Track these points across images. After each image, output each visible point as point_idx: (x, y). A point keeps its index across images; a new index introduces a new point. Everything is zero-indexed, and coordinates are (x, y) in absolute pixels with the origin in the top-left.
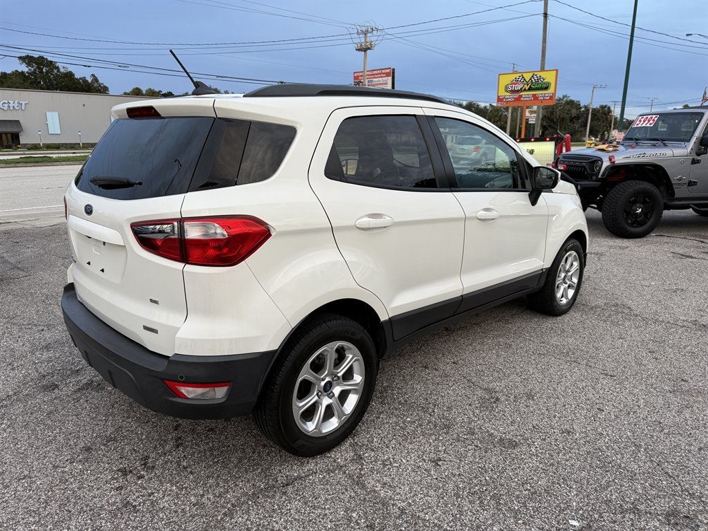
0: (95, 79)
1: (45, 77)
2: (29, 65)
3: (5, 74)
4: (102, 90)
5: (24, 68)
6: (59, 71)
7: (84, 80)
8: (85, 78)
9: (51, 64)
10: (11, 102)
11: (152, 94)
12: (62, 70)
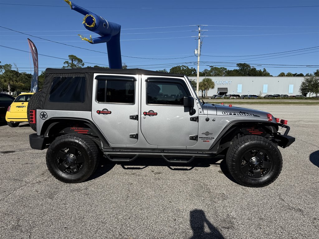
0: (265, 70)
1: (245, 71)
2: (240, 67)
4: (267, 75)
5: (238, 68)
6: (250, 68)
8: (260, 70)
9: (248, 66)
10: (226, 81)
11: (289, 75)
12: (252, 68)
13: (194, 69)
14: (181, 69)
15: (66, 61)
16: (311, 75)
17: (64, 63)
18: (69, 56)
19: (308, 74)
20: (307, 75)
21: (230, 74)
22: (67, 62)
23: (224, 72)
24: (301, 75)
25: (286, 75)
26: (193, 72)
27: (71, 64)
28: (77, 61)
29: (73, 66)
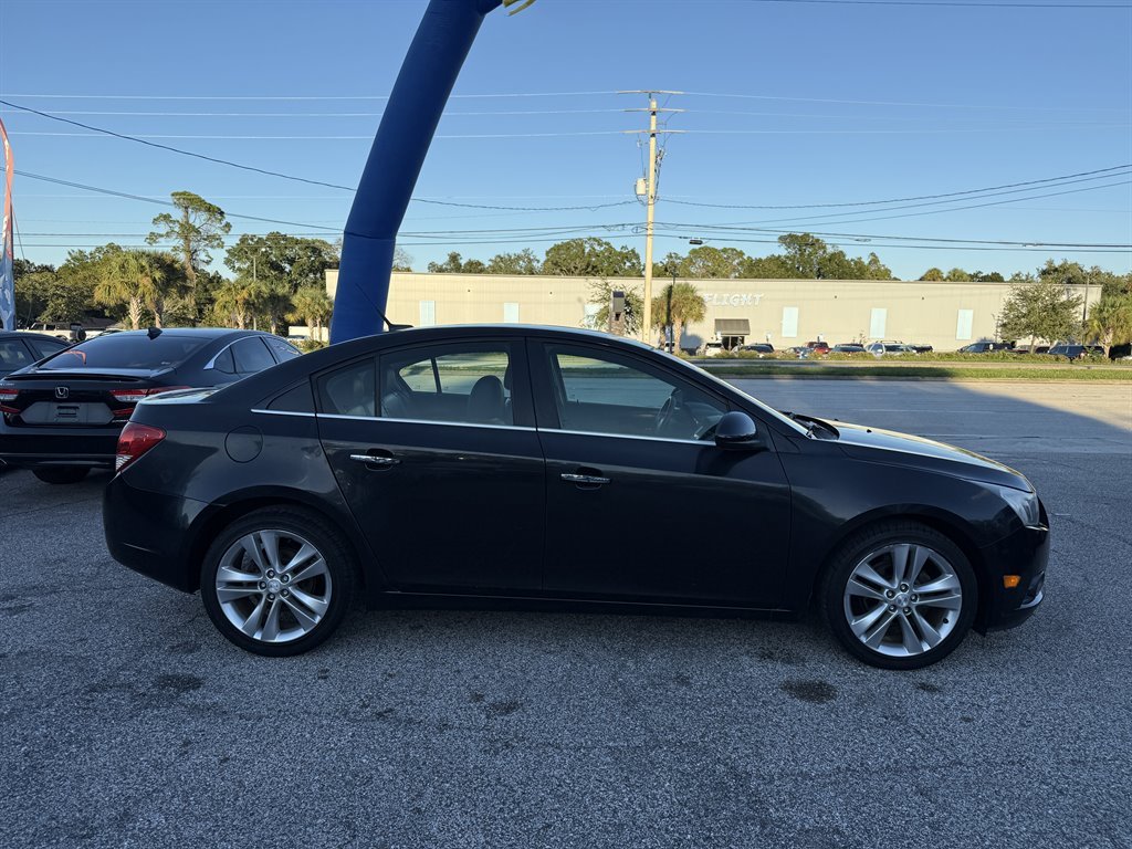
0: (875, 260)
1: (806, 262)
2: (789, 246)
3: (760, 260)
4: (882, 275)
5: (782, 251)
6: (825, 252)
7: (859, 263)
8: (859, 259)
9: (816, 244)
10: (744, 296)
11: (957, 277)
12: (830, 250)
13: (633, 251)
14: (587, 251)
15: (161, 215)
16: (1028, 280)
17: (155, 221)
18: (173, 195)
19: (1017, 275)
20: (1016, 279)
21: (757, 270)
22: (166, 218)
23: (735, 263)
24: (995, 278)
25: (945, 276)
26: (628, 264)
27: (182, 225)
28: (204, 216)
29: (188, 231)
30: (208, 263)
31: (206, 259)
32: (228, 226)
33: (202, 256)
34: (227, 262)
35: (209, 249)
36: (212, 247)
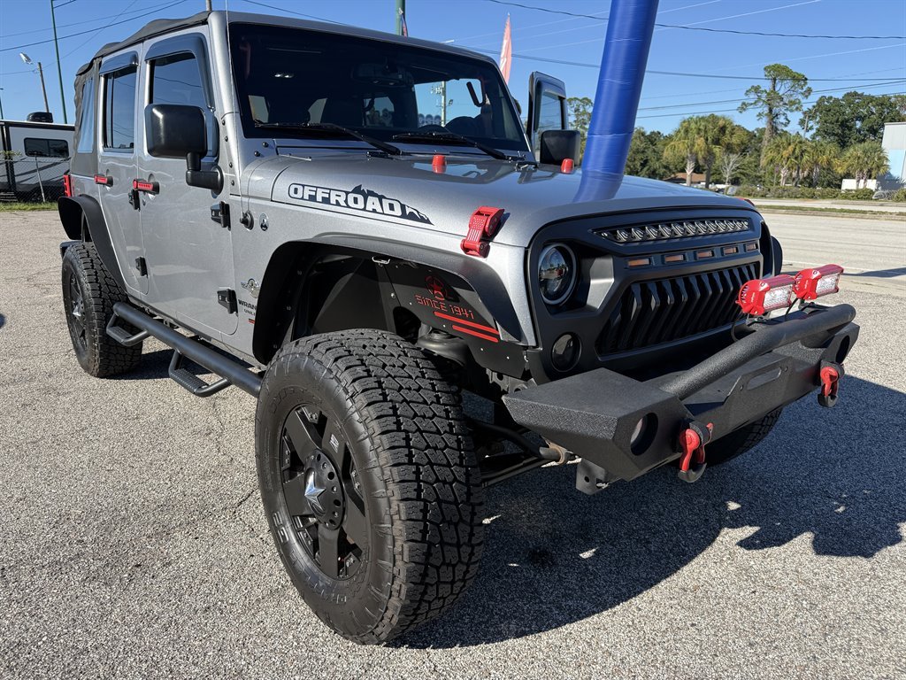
15: (753, 88)
17: (747, 92)
18: (765, 69)
22: (756, 89)
27: (768, 94)
28: (789, 83)
29: (772, 99)
30: (786, 126)
31: (784, 121)
32: (809, 91)
33: (782, 119)
34: (802, 122)
35: (788, 113)
36: (792, 111)
